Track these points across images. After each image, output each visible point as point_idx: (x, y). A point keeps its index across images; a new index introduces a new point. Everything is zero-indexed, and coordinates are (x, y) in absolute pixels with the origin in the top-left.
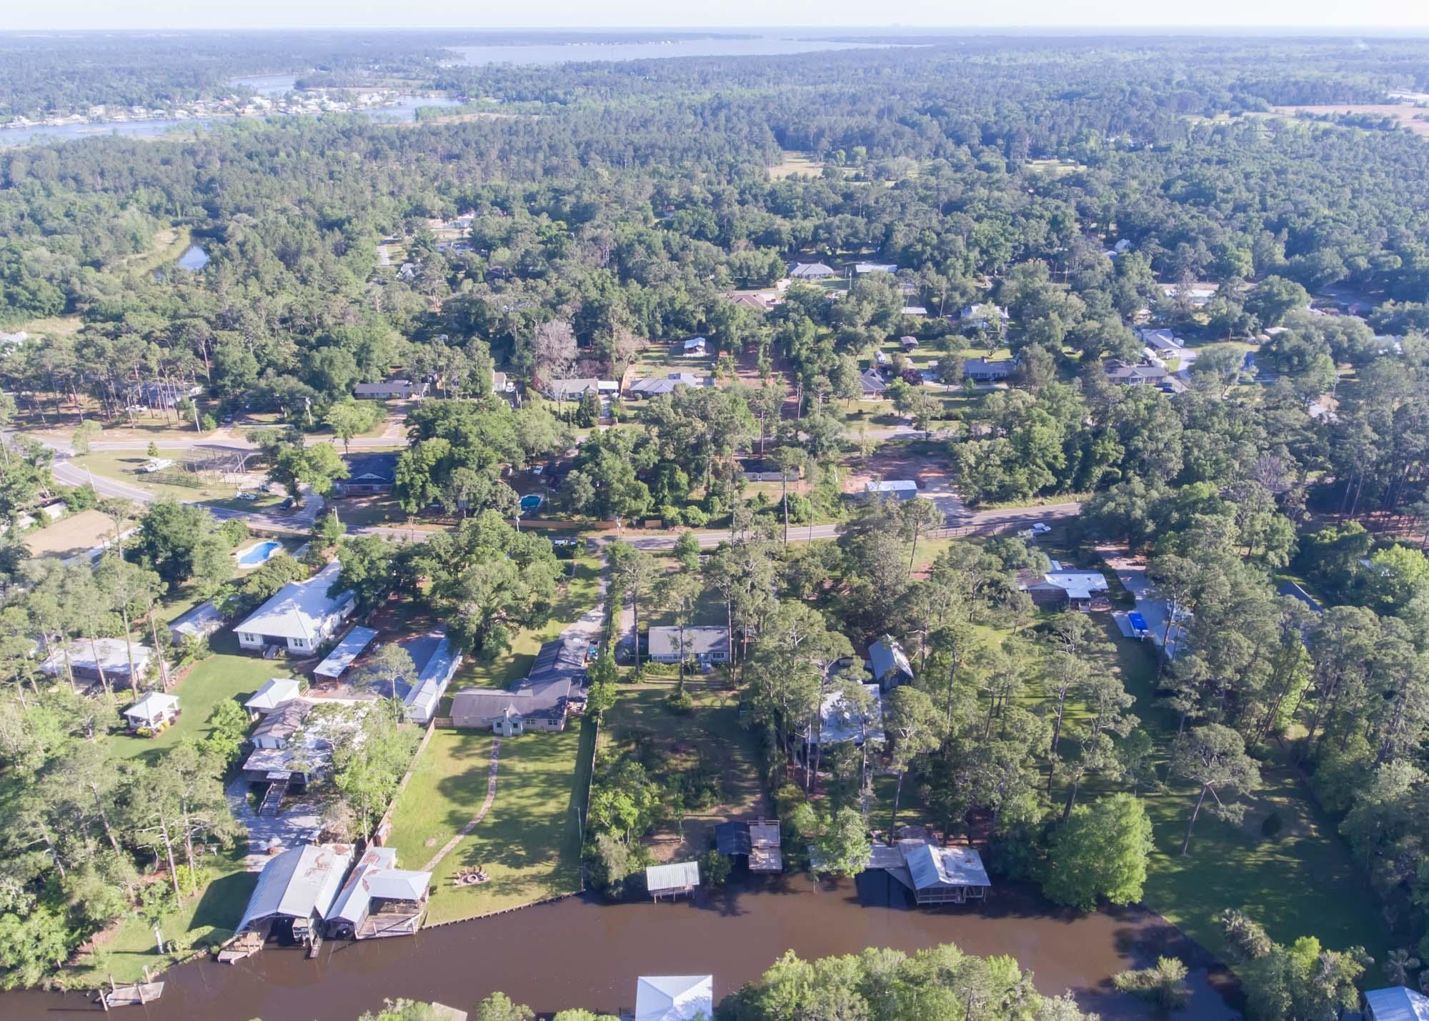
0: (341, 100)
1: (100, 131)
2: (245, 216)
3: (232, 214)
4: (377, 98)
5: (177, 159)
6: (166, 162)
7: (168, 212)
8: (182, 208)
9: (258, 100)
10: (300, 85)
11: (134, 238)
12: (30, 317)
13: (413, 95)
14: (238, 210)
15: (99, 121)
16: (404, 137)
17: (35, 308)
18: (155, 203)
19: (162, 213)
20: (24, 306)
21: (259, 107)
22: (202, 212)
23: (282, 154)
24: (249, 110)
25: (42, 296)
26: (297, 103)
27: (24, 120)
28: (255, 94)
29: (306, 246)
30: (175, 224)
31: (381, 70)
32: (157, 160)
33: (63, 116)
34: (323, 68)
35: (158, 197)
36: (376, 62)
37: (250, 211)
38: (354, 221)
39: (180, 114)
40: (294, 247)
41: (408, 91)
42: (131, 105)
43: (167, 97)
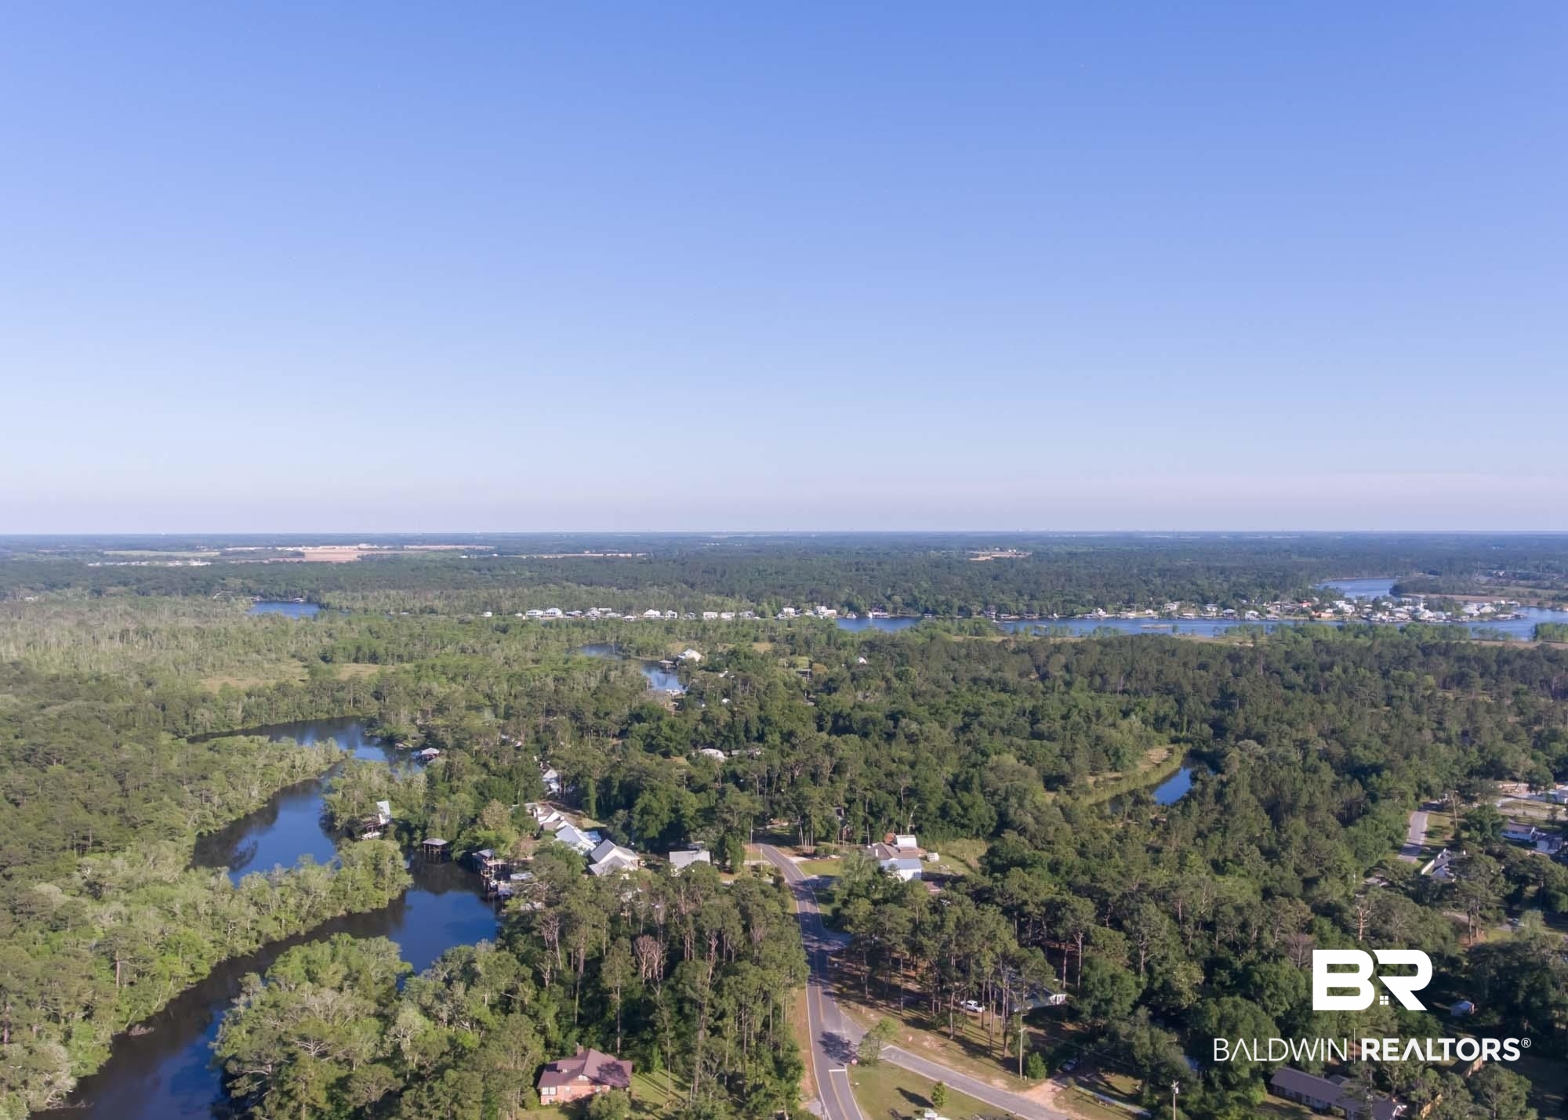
0: (1441, 609)
1: (1165, 627)
2: (1252, 743)
3: (1238, 738)
4: (1488, 609)
5: (1215, 666)
6: (1203, 667)
7: (1173, 725)
8: (1189, 722)
9: (1341, 604)
10: (1397, 591)
11: (1116, 753)
12: (956, 836)
13: (1540, 607)
14: (1247, 734)
15: (1169, 617)
16: (1507, 661)
17: (963, 826)
18: (1161, 713)
19: (1166, 725)
20: (952, 821)
21: (1339, 612)
22: (1207, 730)
23: (1337, 670)
24: (1327, 614)
25: (972, 814)
26: (1385, 609)
27: (1101, 612)
28: (1341, 598)
29: (1304, 799)
30: (1175, 741)
31: (1505, 576)
32: (1194, 663)
33: (1138, 610)
34: (1431, 573)
35: (1168, 707)
36: (1501, 568)
37: (1260, 739)
38: (1386, 774)
39: (1251, 614)
40: (1288, 799)
41: (1534, 602)
42: (1206, 602)
43: (1244, 597)
